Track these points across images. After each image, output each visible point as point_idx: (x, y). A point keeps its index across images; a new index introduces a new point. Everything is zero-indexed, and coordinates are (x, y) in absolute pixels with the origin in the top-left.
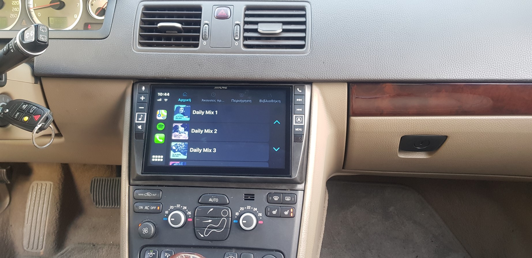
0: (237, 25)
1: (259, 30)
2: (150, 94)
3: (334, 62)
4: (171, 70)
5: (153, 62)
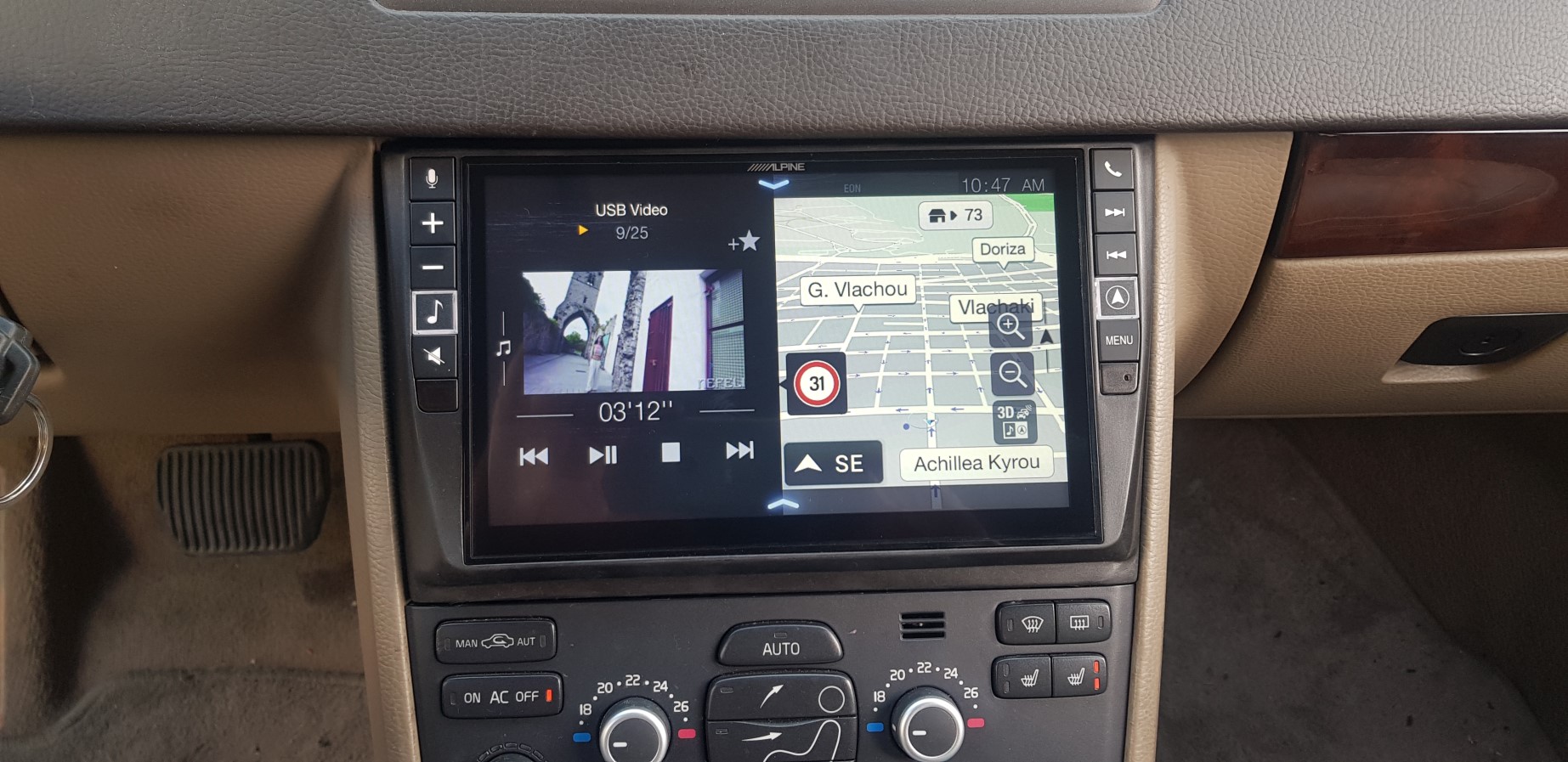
2: (464, 203)
3: (1265, 45)
4: (557, 94)
5: (473, 57)
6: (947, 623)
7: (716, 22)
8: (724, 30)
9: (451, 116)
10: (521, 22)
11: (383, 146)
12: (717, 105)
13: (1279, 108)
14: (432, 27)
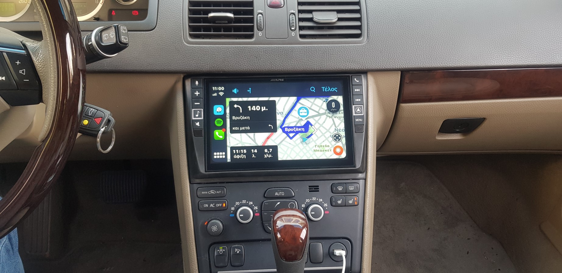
0: (292, 15)
1: (315, 19)
2: (205, 89)
3: (391, 51)
4: (227, 63)
5: (207, 55)
6: (320, 188)
7: (263, 47)
8: (265, 49)
9: (202, 68)
10: (219, 47)
11: (184, 76)
12: (264, 65)
13: (395, 65)
14: (198, 48)
